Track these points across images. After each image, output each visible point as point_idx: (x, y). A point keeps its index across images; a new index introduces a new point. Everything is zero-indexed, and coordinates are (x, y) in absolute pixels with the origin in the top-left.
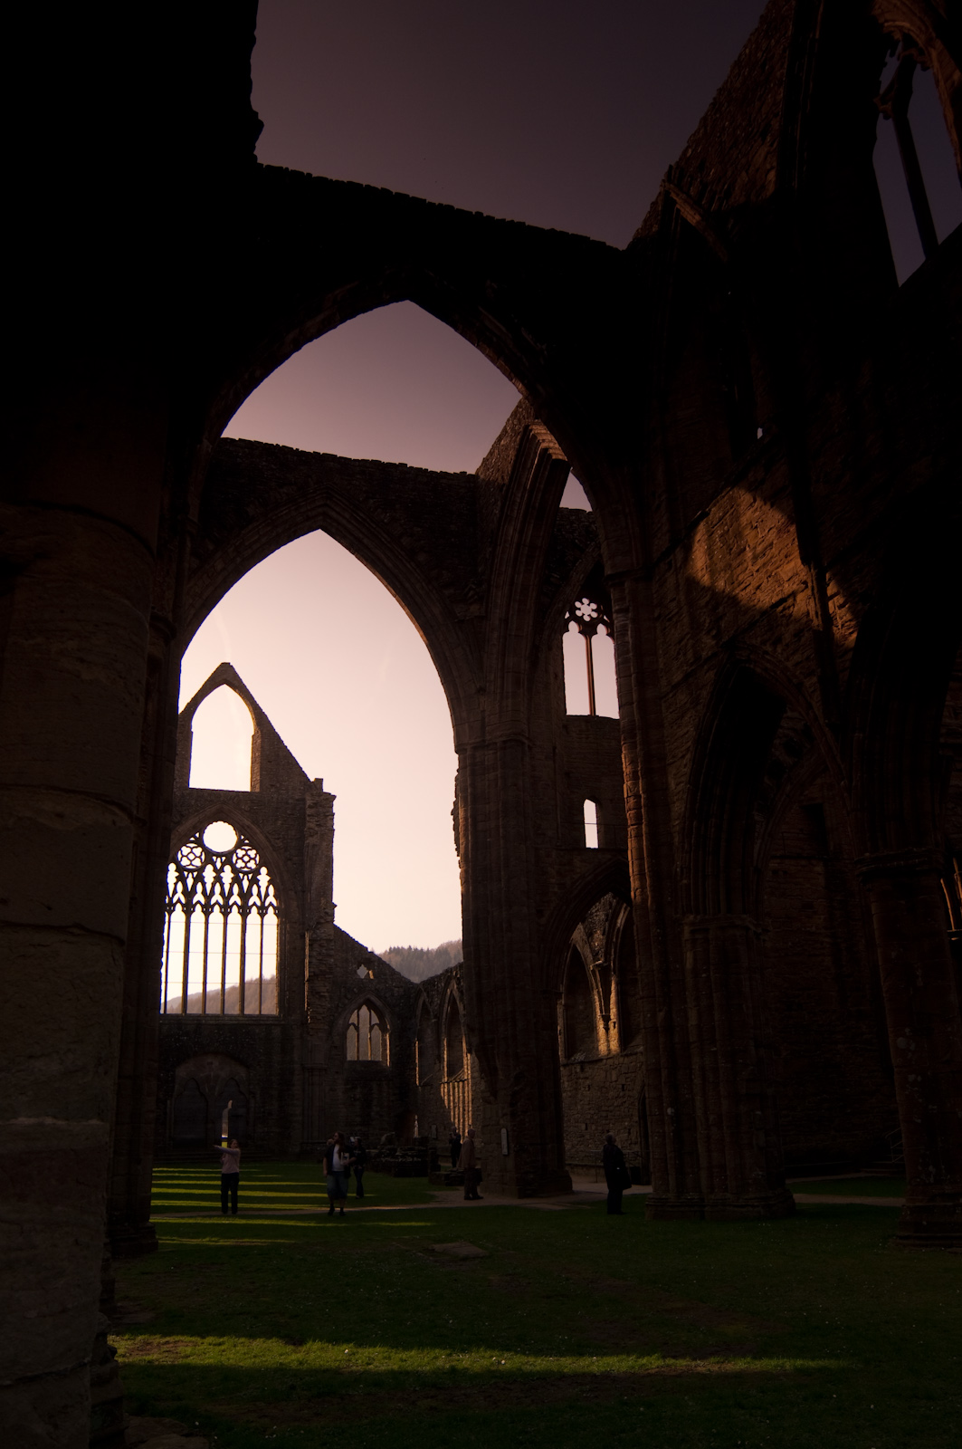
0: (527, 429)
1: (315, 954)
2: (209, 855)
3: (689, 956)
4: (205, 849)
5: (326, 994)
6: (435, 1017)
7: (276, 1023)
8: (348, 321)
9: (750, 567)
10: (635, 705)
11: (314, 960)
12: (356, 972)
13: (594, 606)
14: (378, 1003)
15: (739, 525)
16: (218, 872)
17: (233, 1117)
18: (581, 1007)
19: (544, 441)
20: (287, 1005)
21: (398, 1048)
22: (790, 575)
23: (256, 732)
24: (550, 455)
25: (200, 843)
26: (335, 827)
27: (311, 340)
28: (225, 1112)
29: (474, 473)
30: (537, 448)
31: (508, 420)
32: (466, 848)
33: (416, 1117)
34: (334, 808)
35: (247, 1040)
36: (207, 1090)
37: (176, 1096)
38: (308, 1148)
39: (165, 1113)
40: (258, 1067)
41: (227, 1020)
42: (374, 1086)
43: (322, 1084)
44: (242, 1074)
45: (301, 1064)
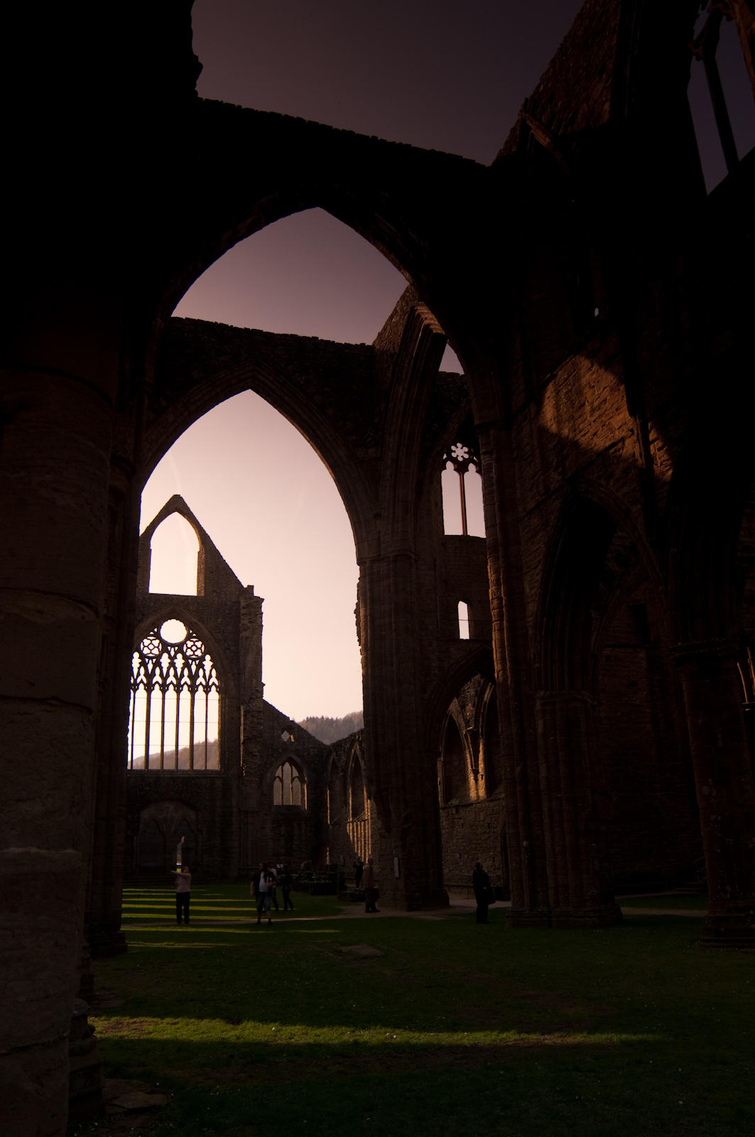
0: (413, 310)
1: (248, 722)
2: (165, 646)
3: (540, 724)
4: (162, 641)
5: (257, 754)
6: (343, 771)
7: (219, 776)
8: (271, 224)
9: (588, 418)
10: (498, 527)
11: (248, 727)
12: (280, 736)
13: (466, 449)
14: (298, 760)
15: (580, 385)
16: (172, 659)
17: (185, 850)
18: (456, 763)
19: (426, 318)
20: (226, 762)
22: (620, 424)
23: (201, 549)
24: (431, 330)
25: (158, 636)
26: (263, 623)
27: (242, 239)
28: (179, 846)
29: (371, 344)
30: (421, 324)
31: (398, 302)
32: (366, 639)
33: (328, 849)
34: (263, 608)
35: (196, 789)
36: (165, 829)
37: (141, 833)
38: (244, 873)
39: (132, 847)
40: (204, 810)
41: (181, 774)
42: (295, 825)
43: (254, 823)
44: (192, 816)
45: (238, 808)
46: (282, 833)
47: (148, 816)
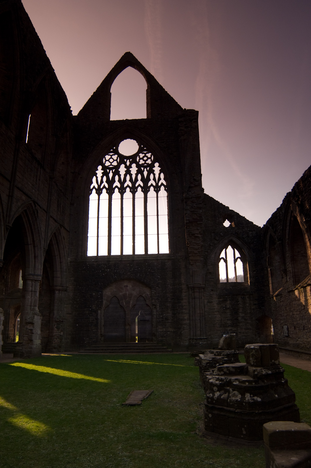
2: (122, 159)
7: (169, 258)
12: (221, 223)
16: (128, 168)
20: (175, 246)
23: (148, 87)
25: (116, 152)
28: (137, 319)
33: (272, 321)
35: (149, 270)
36: (125, 304)
37: (105, 308)
38: (193, 342)
39: (97, 319)
40: (157, 288)
41: (136, 258)
42: (240, 299)
43: (202, 298)
44: (147, 293)
45: (187, 285)
46: (228, 306)
47: (110, 293)
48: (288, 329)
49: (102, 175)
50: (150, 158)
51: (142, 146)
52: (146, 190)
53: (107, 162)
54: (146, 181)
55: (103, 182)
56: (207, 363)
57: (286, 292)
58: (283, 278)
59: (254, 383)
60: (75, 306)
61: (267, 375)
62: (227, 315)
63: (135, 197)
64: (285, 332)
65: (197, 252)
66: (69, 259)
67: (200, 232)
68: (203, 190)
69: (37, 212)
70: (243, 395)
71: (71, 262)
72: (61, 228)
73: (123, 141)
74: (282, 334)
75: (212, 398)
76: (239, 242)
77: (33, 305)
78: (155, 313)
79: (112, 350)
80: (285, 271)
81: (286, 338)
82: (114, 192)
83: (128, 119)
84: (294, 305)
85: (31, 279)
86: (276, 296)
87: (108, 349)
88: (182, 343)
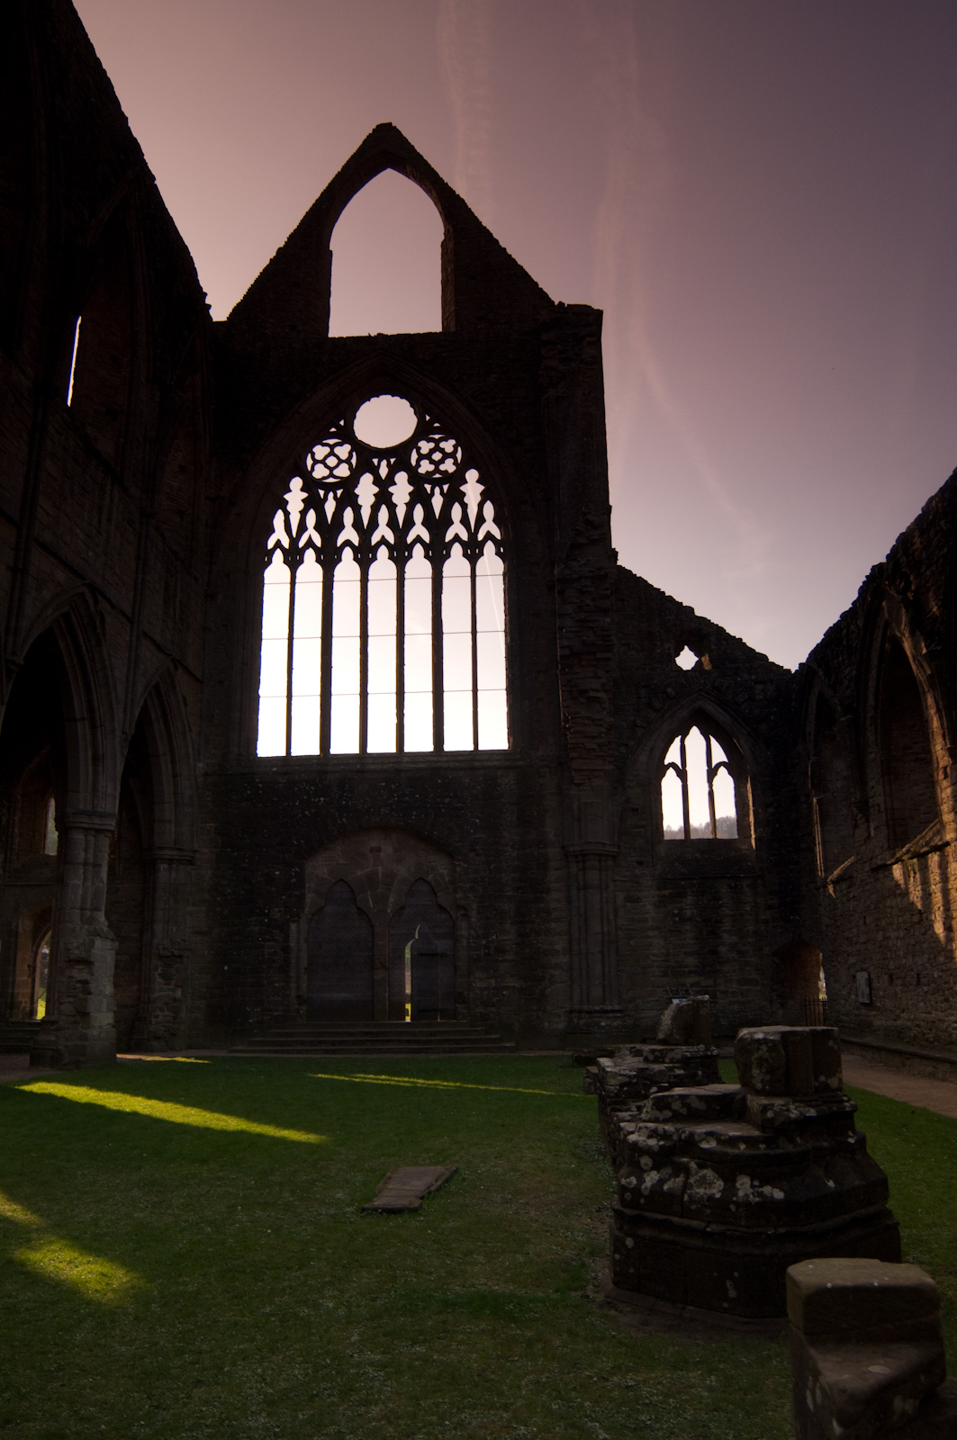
1: (570, 609)
2: (366, 457)
4: (359, 447)
7: (508, 764)
11: (569, 624)
12: (670, 658)
16: (384, 485)
17: (424, 959)
20: (525, 730)
21: (771, 810)
23: (447, 235)
25: (347, 436)
28: (408, 949)
33: (820, 957)
35: (447, 800)
36: (371, 903)
37: (310, 916)
38: (582, 1022)
39: (286, 949)
40: (472, 854)
41: (407, 762)
42: (723, 890)
43: (607, 887)
44: (441, 871)
45: (563, 847)
46: (688, 913)
47: (325, 870)
48: (870, 982)
49: (301, 506)
50: (453, 455)
51: (428, 418)
52: (438, 554)
53: (319, 467)
54: (437, 525)
55: (306, 529)
56: (622, 1085)
57: (867, 869)
58: (856, 826)
59: (762, 1146)
60: (219, 909)
61: (804, 1122)
62: (685, 940)
63: (406, 576)
64: (860, 992)
65: (595, 746)
66: (201, 765)
67: (603, 685)
68: (614, 554)
69: (103, 621)
70: (730, 1180)
71: (206, 775)
72: (176, 669)
73: (368, 402)
74: (853, 997)
75: (636, 1191)
76: (722, 717)
77: (88, 906)
78: (464, 933)
79: (333, 1043)
80: (864, 807)
81: (863, 1011)
82: (340, 560)
83: (385, 332)
84: (889, 910)
85: (86, 826)
86: (834, 883)
87: (320, 1042)
88: (546, 1024)
